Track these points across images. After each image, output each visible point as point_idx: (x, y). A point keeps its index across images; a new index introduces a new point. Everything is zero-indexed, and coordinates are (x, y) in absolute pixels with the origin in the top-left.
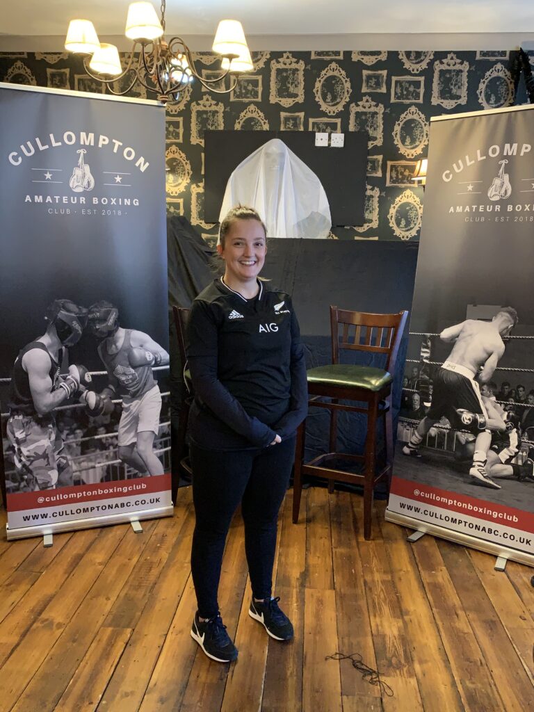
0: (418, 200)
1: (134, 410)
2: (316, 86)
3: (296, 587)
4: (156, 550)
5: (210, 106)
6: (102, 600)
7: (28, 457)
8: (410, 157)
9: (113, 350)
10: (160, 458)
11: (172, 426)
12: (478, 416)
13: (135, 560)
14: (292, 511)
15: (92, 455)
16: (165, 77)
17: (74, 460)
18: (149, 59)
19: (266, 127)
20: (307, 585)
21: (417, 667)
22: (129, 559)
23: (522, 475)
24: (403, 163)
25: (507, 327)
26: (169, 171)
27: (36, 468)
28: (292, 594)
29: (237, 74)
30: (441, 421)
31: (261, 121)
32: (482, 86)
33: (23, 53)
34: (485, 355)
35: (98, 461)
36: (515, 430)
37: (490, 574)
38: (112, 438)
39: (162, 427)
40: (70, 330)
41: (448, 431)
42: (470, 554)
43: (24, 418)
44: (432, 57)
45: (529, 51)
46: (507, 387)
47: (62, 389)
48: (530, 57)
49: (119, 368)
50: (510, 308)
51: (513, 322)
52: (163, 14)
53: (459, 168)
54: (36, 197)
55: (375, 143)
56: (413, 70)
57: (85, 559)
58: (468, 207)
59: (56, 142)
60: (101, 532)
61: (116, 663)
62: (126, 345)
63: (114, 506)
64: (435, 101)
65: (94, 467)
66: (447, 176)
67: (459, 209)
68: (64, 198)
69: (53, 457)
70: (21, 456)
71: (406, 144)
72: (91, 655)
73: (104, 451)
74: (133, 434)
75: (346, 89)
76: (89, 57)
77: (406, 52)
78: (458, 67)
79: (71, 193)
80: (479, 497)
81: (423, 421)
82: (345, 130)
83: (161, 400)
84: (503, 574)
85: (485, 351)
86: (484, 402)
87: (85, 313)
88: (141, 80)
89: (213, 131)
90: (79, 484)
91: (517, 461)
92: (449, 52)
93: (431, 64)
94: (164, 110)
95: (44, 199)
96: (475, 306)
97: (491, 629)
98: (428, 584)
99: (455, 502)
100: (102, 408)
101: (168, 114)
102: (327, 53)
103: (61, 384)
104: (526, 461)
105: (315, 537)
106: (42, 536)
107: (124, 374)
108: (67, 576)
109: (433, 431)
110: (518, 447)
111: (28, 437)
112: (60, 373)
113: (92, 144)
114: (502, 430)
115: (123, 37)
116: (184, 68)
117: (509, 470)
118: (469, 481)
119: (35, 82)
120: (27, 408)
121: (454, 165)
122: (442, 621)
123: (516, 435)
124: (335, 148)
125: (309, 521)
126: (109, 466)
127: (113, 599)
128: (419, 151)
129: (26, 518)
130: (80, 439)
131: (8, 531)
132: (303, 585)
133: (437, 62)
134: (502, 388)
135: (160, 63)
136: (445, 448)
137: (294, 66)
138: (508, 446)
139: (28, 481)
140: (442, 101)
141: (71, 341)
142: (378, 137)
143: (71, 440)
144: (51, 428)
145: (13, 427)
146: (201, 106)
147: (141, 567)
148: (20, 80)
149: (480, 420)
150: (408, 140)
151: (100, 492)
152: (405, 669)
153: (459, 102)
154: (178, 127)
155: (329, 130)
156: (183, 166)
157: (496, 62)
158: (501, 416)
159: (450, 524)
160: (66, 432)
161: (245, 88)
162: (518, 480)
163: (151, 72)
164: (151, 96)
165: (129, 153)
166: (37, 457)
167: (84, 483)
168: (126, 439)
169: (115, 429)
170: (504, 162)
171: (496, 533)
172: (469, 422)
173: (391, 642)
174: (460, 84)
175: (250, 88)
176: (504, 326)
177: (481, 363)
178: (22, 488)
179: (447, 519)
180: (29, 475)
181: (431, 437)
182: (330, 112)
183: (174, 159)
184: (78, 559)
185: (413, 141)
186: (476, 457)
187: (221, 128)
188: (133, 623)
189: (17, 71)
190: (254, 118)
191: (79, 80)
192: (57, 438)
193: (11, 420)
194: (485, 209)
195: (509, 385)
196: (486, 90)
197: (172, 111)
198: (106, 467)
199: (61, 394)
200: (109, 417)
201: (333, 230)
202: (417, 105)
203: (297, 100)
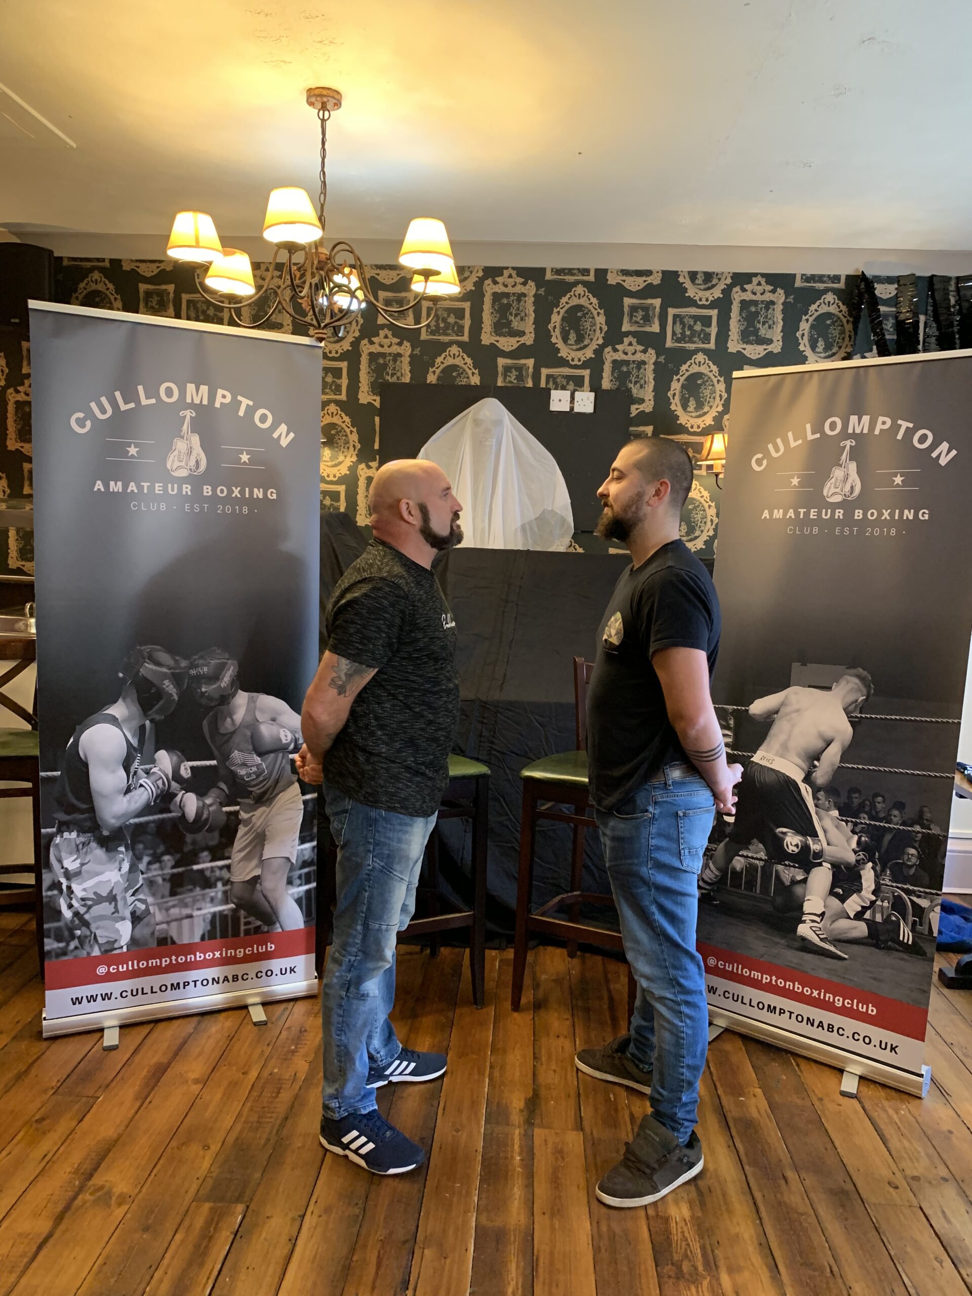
0: (706, 494)
1: (258, 824)
2: (553, 321)
3: (519, 1127)
4: (287, 1057)
5: (389, 347)
6: (195, 1149)
7: (83, 899)
8: (695, 429)
9: (227, 725)
10: (299, 901)
11: (318, 847)
12: (810, 841)
13: (254, 1074)
14: (510, 990)
15: (188, 897)
16: (323, 301)
17: (158, 905)
18: (298, 274)
19: (475, 380)
20: (537, 1121)
21: (725, 1279)
22: (243, 1073)
23: (882, 938)
24: (684, 438)
25: (856, 701)
26: (323, 443)
27: (94, 917)
28: (513, 1140)
29: (435, 299)
30: (750, 847)
31: (467, 370)
32: (805, 327)
33: (103, 260)
34: (820, 744)
35: (198, 905)
36: (870, 864)
37: (833, 1101)
38: (221, 868)
39: (302, 850)
40: (160, 694)
41: (762, 863)
42: (798, 1065)
43: (78, 836)
44: (729, 281)
45: (875, 277)
46: (857, 795)
47: (142, 789)
48: (876, 285)
49: (236, 755)
50: (861, 670)
51: (865, 692)
52: (322, 206)
53: (777, 450)
54: (112, 483)
55: (642, 407)
56: (700, 300)
57: (169, 1073)
58: (791, 511)
59: (147, 398)
60: (199, 1023)
61: (215, 1272)
62: (249, 719)
63: (221, 981)
64: (734, 346)
65: (190, 916)
66: (759, 463)
67: (778, 514)
68: (157, 485)
69: (125, 899)
70: (71, 899)
71: (688, 409)
72: (173, 1258)
73: (208, 890)
74: (255, 862)
75: (598, 326)
76: (205, 268)
77: (689, 272)
78: (768, 297)
79: (167, 478)
80: (813, 973)
81: (722, 845)
82: (595, 388)
83: (302, 807)
84: (854, 1102)
85: (821, 736)
86: (820, 819)
87: (185, 667)
88: (284, 305)
89: (394, 384)
90: (166, 944)
91: (874, 914)
92: (756, 275)
93: (727, 291)
94: (320, 352)
95: (125, 487)
96: (804, 664)
97: (843, 1206)
98: (735, 1120)
99: (774, 978)
100: (207, 820)
101: (325, 356)
102: (570, 272)
103: (141, 781)
104: (889, 916)
105: (548, 1035)
106: (101, 1030)
107: (244, 765)
108: (138, 1104)
109: (738, 863)
110: (874, 893)
111: (84, 867)
112: (141, 764)
113: (205, 402)
114: (849, 864)
115: (261, 239)
116: (353, 289)
117: (861, 929)
118: (797, 944)
119: (119, 304)
120: (85, 820)
121: (770, 446)
122: (761, 1190)
123: (872, 872)
124: (580, 414)
125: (538, 1006)
126: (214, 915)
127: (215, 1148)
128: (708, 420)
129: (77, 1001)
130: (168, 871)
131: (44, 1023)
132: (529, 1122)
133: (737, 289)
134: (849, 797)
135: (316, 280)
136: (758, 892)
137: (519, 289)
138: (859, 890)
139: (81, 940)
140: (745, 346)
141: (159, 712)
142: (646, 399)
143: (155, 872)
144: (122, 852)
145: (60, 851)
146: (376, 346)
147: (263, 1088)
148: (97, 299)
149: (814, 847)
150: (692, 404)
151: (200, 956)
152: (705, 1283)
153: (770, 348)
154: (340, 377)
155: (571, 386)
156: (346, 436)
157: (826, 291)
158: (848, 841)
159: (765, 1015)
160: (146, 859)
161: (444, 320)
162: (877, 946)
163: (302, 294)
164: (300, 329)
165: (263, 419)
166: (99, 899)
167: (173, 942)
168: (243, 872)
169: (227, 854)
170: (848, 443)
171: (841, 1031)
172: (796, 850)
173: (679, 1230)
174: (771, 322)
175: (452, 320)
176: (851, 698)
177: (814, 757)
178: (72, 951)
179: (761, 1006)
180: (84, 929)
181: (734, 872)
182: (573, 360)
183: (333, 426)
184: (160, 1071)
185: (700, 405)
186: (807, 907)
187: (407, 379)
188: (248, 1192)
189: (93, 287)
190: (457, 366)
191: (189, 302)
192: (133, 869)
193: (58, 840)
194: (819, 514)
195: (859, 791)
196: (810, 332)
197: (330, 352)
198: (209, 917)
199: (141, 797)
200: (216, 834)
201: (575, 537)
202: (706, 352)
203: (523, 340)
